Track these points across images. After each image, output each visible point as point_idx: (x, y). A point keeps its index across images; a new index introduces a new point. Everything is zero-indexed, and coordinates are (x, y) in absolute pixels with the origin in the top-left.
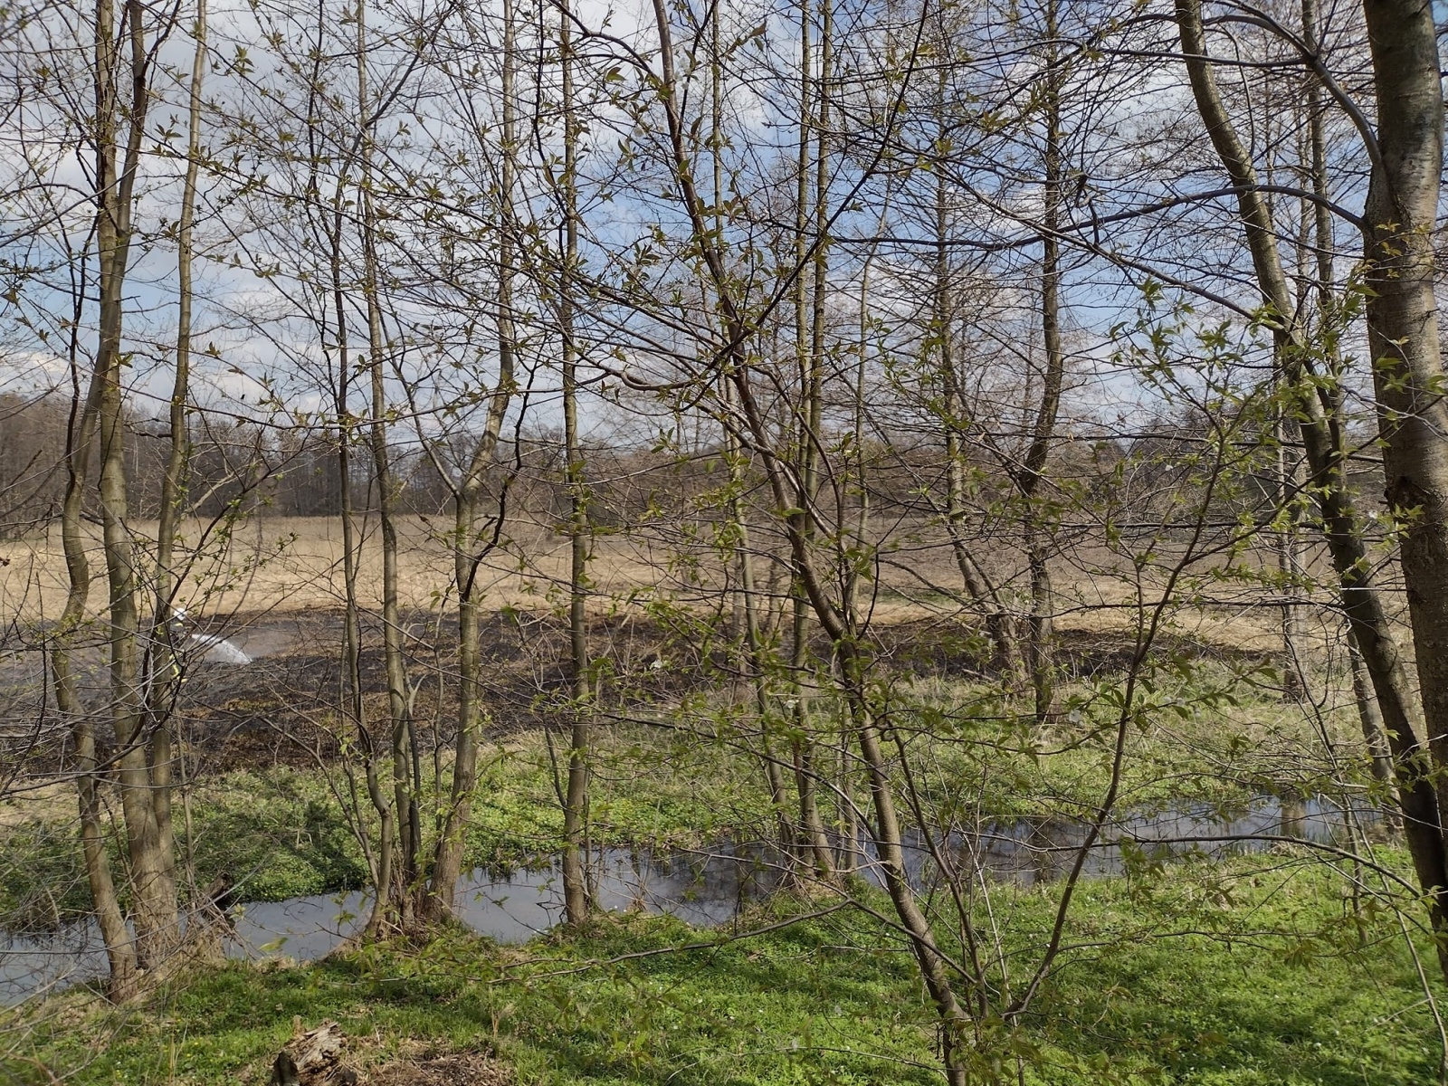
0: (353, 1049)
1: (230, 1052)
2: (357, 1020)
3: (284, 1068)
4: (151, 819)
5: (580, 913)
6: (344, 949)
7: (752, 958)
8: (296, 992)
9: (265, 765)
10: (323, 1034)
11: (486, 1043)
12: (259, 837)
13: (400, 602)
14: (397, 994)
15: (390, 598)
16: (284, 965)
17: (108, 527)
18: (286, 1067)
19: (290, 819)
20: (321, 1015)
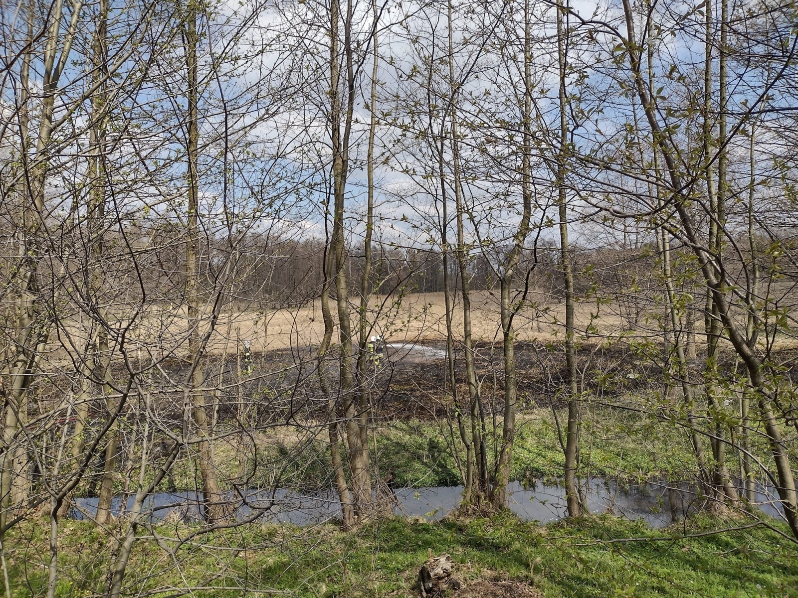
0: (458, 569)
1: (397, 563)
2: (458, 555)
3: (424, 575)
4: (359, 442)
5: (576, 512)
6: (450, 517)
7: (684, 550)
8: (427, 536)
9: (408, 418)
10: (443, 560)
11: (527, 577)
12: (407, 454)
13: (472, 337)
14: (478, 544)
15: (467, 335)
16: (421, 521)
17: (339, 301)
18: (425, 575)
19: (420, 447)
20: (440, 550)
